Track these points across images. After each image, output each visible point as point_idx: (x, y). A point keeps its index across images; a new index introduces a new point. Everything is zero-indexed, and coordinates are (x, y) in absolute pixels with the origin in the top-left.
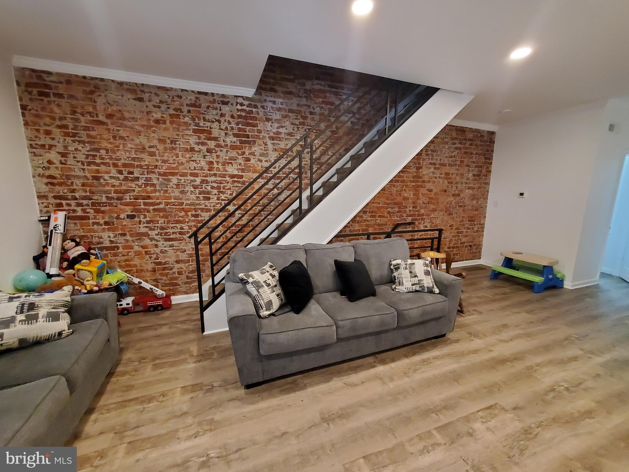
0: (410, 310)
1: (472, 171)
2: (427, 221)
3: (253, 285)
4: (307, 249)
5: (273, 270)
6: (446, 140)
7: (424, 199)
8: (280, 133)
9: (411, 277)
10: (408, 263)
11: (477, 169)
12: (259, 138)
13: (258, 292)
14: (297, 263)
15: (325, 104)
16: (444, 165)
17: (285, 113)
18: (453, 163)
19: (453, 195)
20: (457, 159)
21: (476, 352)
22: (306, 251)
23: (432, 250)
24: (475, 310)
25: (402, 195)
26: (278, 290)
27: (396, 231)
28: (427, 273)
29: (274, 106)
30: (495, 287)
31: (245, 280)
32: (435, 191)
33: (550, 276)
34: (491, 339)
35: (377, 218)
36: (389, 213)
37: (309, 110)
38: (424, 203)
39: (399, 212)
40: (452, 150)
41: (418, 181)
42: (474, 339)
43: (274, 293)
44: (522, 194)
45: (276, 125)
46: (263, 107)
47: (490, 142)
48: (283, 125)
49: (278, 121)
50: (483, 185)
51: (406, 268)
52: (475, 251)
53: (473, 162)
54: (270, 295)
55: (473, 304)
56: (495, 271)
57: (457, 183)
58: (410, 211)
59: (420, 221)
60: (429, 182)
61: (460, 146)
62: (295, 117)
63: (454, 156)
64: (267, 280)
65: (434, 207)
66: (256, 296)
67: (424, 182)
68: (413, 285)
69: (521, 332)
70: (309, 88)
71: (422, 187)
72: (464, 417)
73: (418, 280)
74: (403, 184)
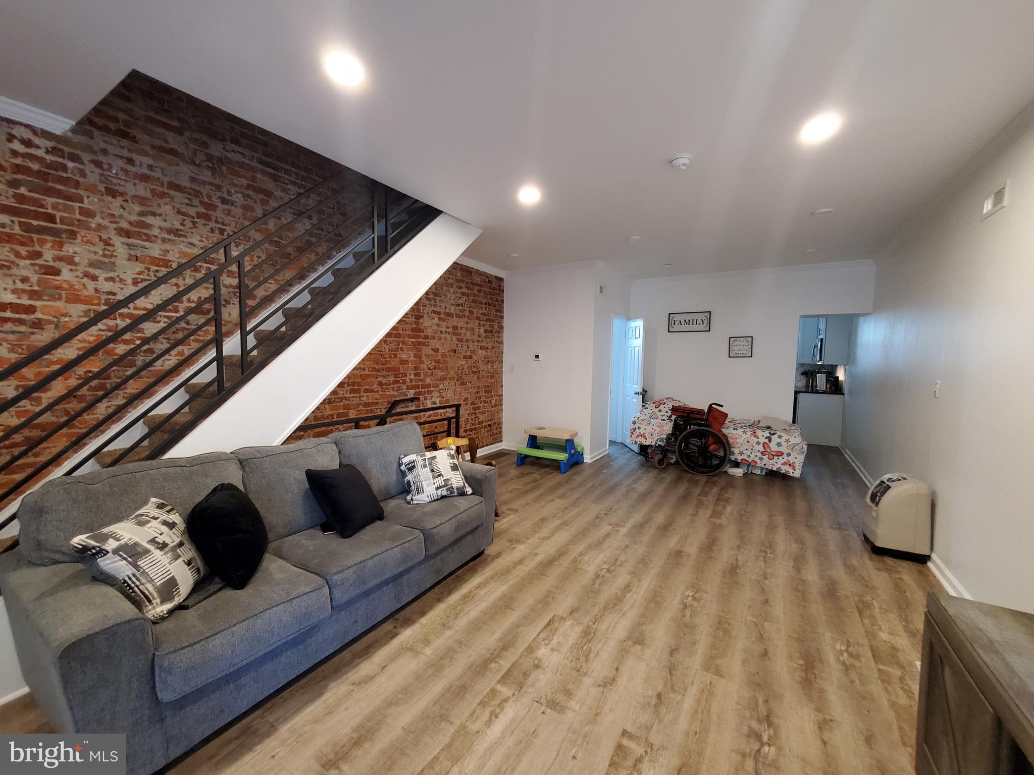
0: (441, 526)
1: (484, 326)
2: (436, 394)
3: (121, 556)
4: (243, 458)
5: (168, 512)
6: (450, 281)
7: (429, 362)
8: (149, 226)
9: (434, 477)
10: (427, 458)
11: (488, 323)
12: (88, 228)
13: (137, 567)
14: (225, 488)
15: (253, 191)
16: (449, 315)
17: (160, 189)
18: (461, 314)
19: (465, 357)
20: (466, 308)
21: (521, 561)
22: (241, 462)
23: (449, 435)
24: (510, 509)
25: (398, 356)
26: (188, 552)
27: (393, 412)
28: (454, 468)
29: (129, 167)
30: (523, 475)
31: (94, 548)
32: (442, 351)
33: (573, 451)
34: (534, 540)
35: (362, 394)
36: (380, 384)
37: (219, 194)
38: (429, 369)
39: (395, 382)
40: (458, 295)
41: (419, 337)
42: (516, 546)
43: (180, 560)
44: (537, 357)
45: (137, 208)
46: (98, 164)
47: (499, 290)
48: (155, 209)
49: (142, 201)
50: (496, 344)
51: (425, 466)
52: (495, 432)
53: (483, 314)
54: (169, 567)
55: (506, 502)
56: (521, 454)
57: (467, 341)
58: (411, 380)
59: (427, 395)
60: (434, 338)
61: (466, 291)
62: (187, 201)
63: (462, 304)
64: (157, 535)
65: (443, 374)
66: (130, 579)
67: (426, 337)
68: (437, 489)
69: (560, 522)
70: (218, 154)
71: (424, 344)
72: (526, 650)
73: (444, 480)
74: (398, 339)
